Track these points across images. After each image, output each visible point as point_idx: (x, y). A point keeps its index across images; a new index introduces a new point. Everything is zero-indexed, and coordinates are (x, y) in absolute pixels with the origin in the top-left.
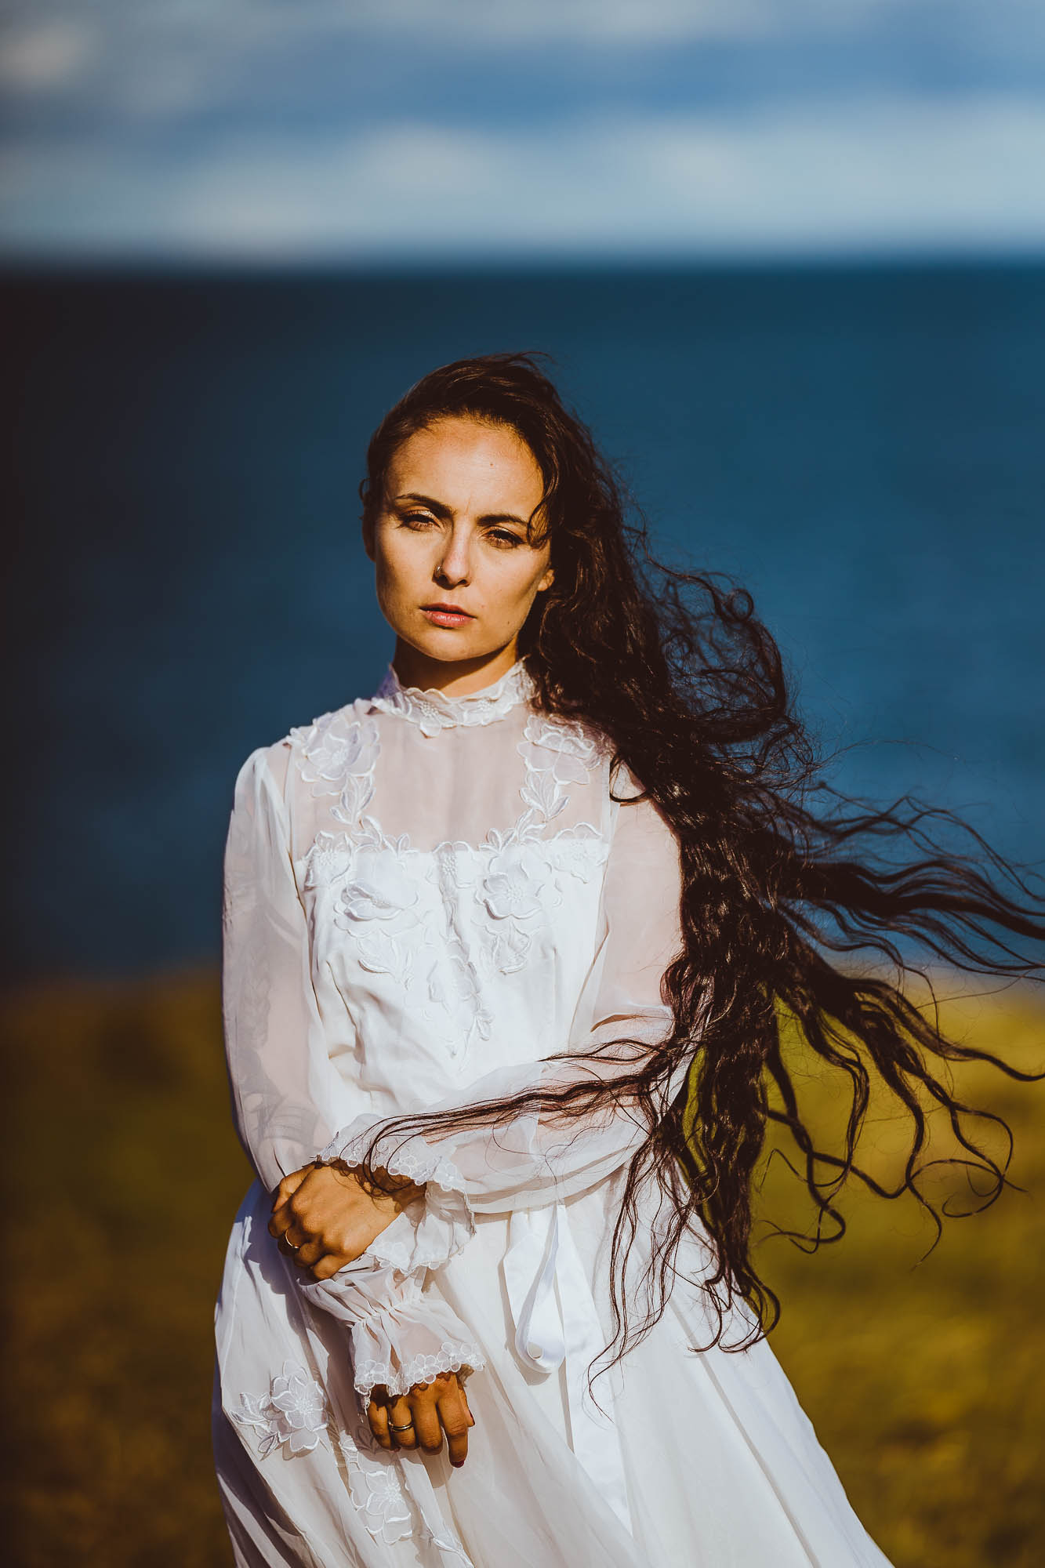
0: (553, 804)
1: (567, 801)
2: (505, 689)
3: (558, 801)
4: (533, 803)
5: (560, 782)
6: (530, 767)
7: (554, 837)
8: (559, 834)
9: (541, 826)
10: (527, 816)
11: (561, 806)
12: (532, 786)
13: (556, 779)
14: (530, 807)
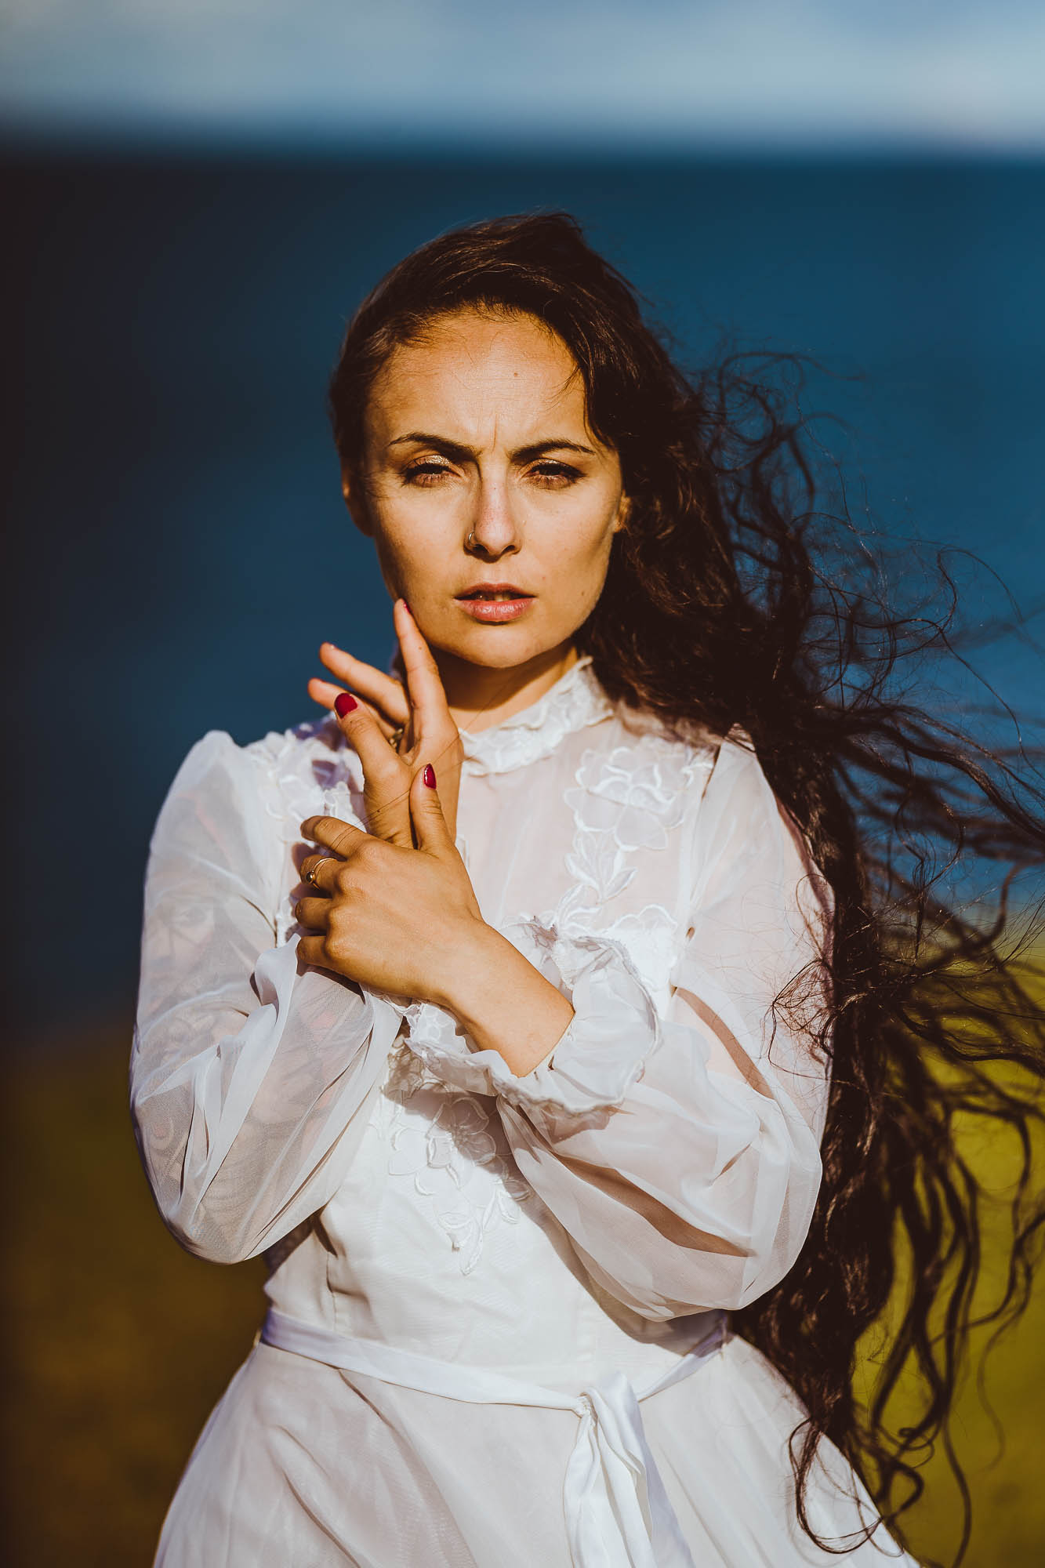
0: (613, 878)
1: (632, 876)
2: (549, 712)
3: (619, 875)
4: (584, 876)
5: (624, 847)
6: (581, 824)
7: (611, 925)
8: (617, 923)
9: (593, 910)
10: (573, 895)
11: (624, 881)
12: (583, 851)
13: (619, 843)
14: (578, 881)
